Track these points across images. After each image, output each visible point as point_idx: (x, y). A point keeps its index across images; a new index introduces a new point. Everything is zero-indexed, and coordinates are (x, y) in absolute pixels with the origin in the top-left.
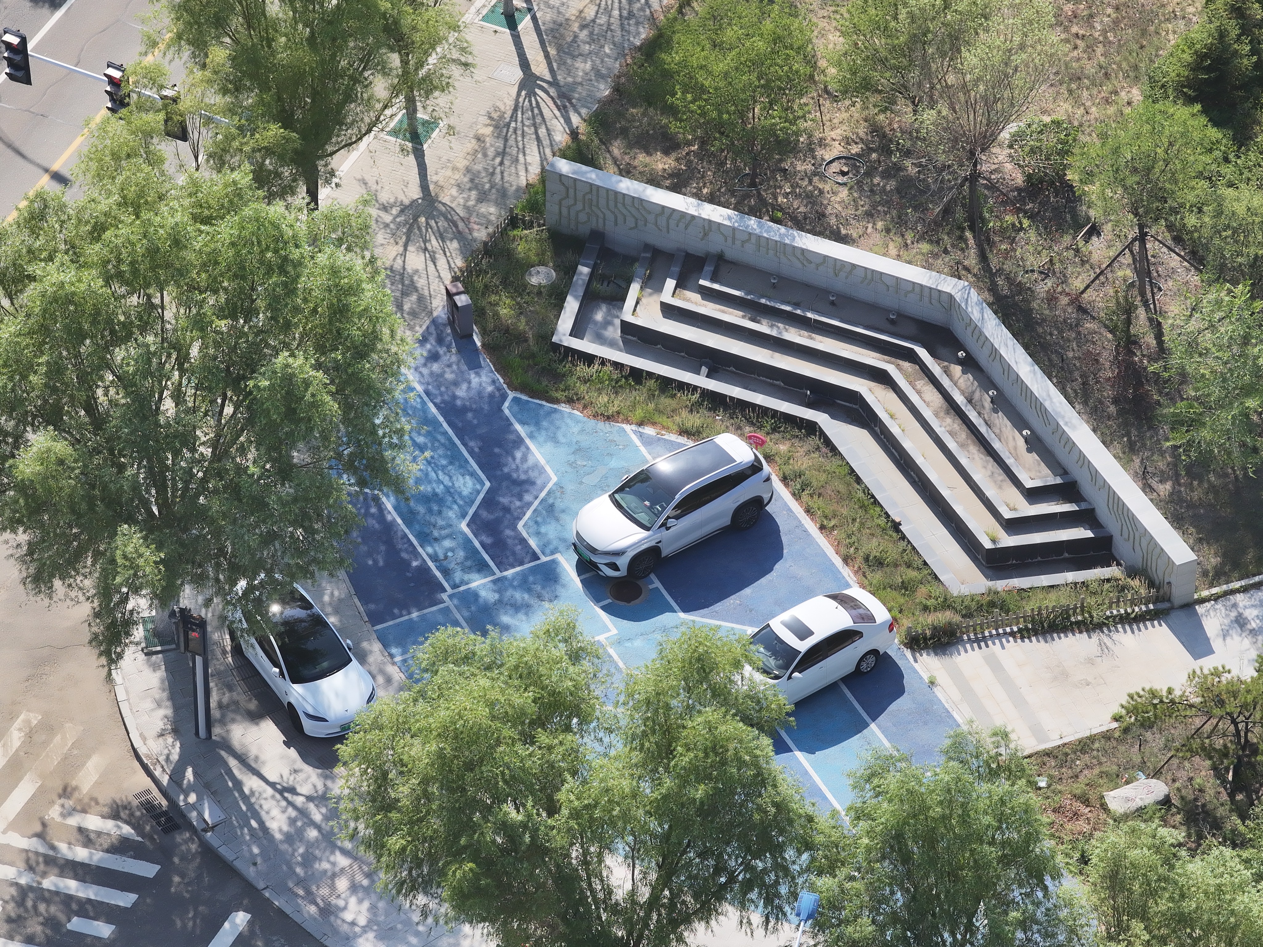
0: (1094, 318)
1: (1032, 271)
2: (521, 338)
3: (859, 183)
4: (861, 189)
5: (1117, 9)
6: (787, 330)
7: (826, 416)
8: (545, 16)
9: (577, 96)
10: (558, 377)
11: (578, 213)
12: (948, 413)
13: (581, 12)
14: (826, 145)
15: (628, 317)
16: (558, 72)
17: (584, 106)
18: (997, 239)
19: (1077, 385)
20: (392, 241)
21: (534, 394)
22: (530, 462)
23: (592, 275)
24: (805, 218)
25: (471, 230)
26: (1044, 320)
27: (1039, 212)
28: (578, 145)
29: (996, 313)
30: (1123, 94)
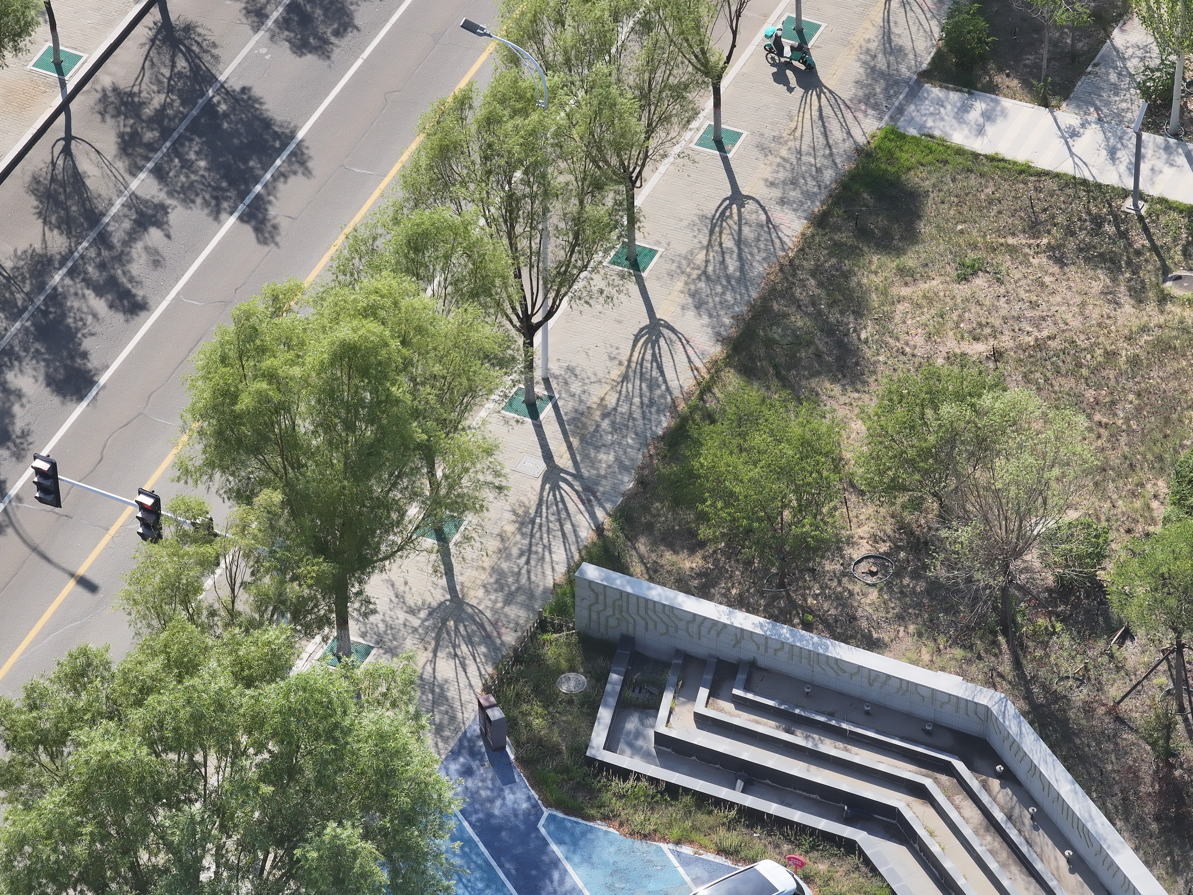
0: (1131, 729)
1: (1068, 677)
2: (555, 751)
3: (889, 584)
4: (891, 591)
5: (1139, 395)
6: (822, 741)
7: (864, 833)
8: (566, 406)
9: (601, 489)
10: (593, 794)
11: (607, 618)
12: (987, 830)
13: (602, 399)
14: (853, 544)
15: (662, 729)
16: (581, 465)
17: (608, 500)
18: (1030, 644)
19: (1117, 800)
20: (421, 646)
21: (568, 811)
22: (568, 885)
23: (624, 683)
24: (836, 621)
25: (499, 635)
26: (1081, 731)
27: (1071, 615)
28: (604, 541)
29: (1031, 723)
30: (1149, 486)
